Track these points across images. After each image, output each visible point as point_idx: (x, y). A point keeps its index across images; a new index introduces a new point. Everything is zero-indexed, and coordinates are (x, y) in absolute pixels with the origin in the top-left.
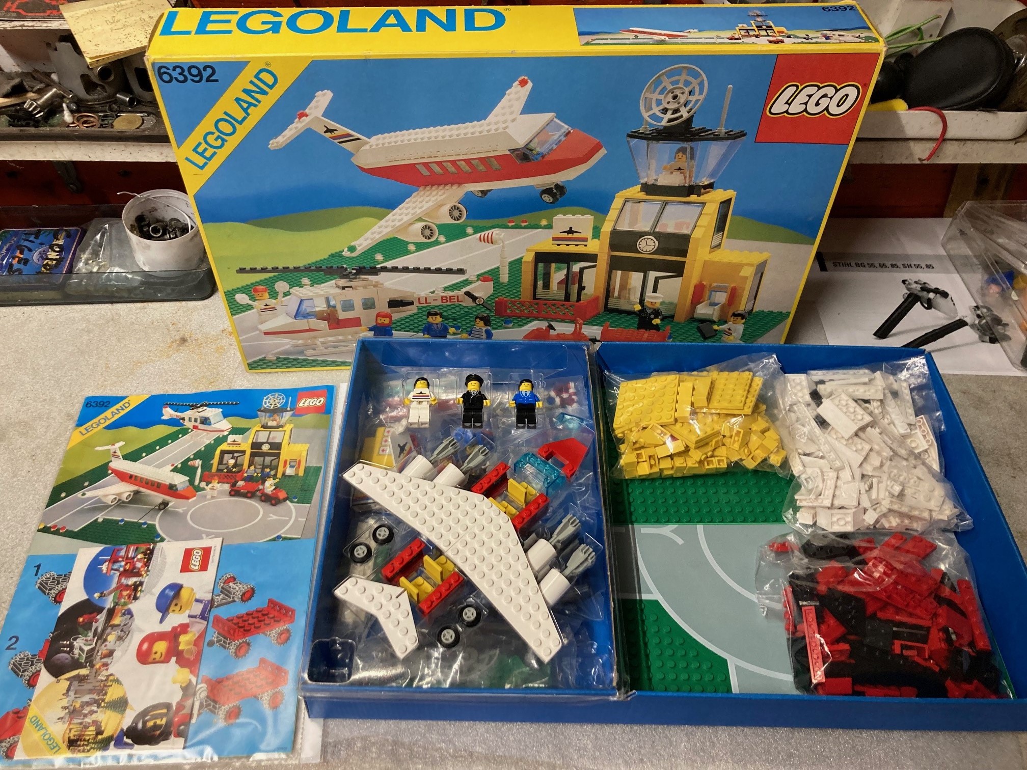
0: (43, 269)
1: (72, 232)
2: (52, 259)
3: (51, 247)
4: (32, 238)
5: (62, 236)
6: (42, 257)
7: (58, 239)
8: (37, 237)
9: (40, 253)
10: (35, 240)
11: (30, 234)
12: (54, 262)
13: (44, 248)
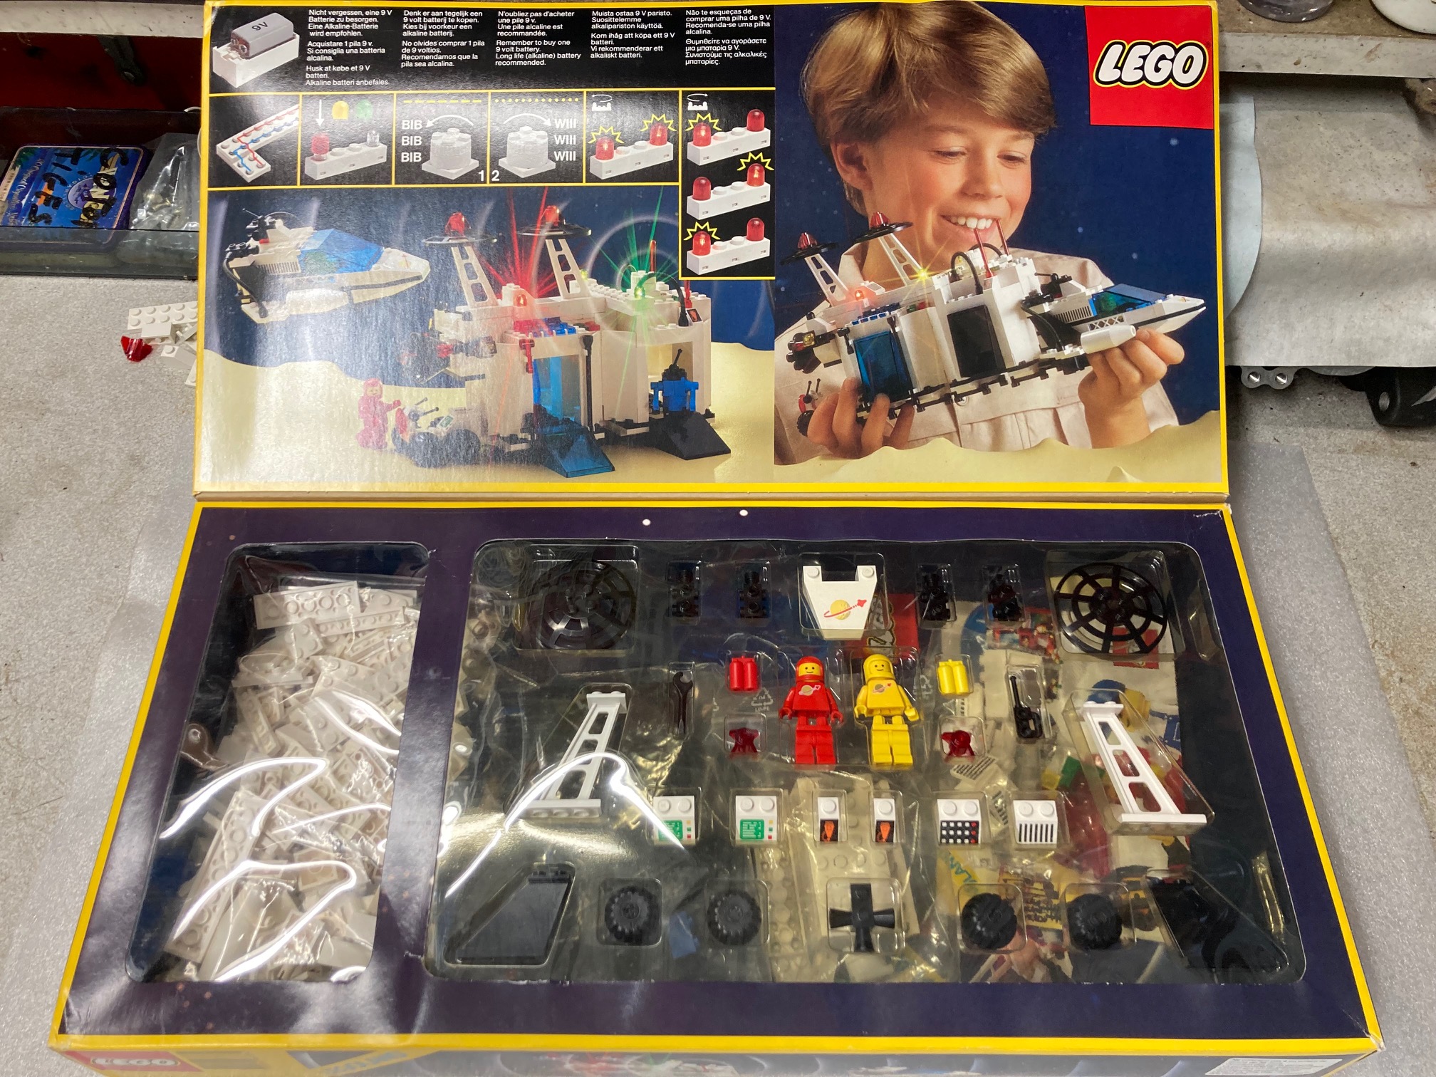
0: (82, 216)
1: (129, 155)
2: (96, 201)
3: (97, 179)
4: (67, 162)
5: (114, 159)
6: (82, 196)
7: (107, 166)
8: (75, 162)
9: (79, 189)
10: (71, 166)
11: (63, 155)
12: (101, 206)
13: (87, 179)
